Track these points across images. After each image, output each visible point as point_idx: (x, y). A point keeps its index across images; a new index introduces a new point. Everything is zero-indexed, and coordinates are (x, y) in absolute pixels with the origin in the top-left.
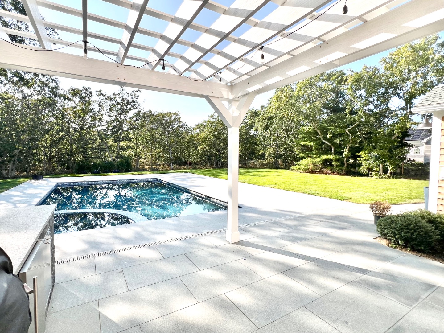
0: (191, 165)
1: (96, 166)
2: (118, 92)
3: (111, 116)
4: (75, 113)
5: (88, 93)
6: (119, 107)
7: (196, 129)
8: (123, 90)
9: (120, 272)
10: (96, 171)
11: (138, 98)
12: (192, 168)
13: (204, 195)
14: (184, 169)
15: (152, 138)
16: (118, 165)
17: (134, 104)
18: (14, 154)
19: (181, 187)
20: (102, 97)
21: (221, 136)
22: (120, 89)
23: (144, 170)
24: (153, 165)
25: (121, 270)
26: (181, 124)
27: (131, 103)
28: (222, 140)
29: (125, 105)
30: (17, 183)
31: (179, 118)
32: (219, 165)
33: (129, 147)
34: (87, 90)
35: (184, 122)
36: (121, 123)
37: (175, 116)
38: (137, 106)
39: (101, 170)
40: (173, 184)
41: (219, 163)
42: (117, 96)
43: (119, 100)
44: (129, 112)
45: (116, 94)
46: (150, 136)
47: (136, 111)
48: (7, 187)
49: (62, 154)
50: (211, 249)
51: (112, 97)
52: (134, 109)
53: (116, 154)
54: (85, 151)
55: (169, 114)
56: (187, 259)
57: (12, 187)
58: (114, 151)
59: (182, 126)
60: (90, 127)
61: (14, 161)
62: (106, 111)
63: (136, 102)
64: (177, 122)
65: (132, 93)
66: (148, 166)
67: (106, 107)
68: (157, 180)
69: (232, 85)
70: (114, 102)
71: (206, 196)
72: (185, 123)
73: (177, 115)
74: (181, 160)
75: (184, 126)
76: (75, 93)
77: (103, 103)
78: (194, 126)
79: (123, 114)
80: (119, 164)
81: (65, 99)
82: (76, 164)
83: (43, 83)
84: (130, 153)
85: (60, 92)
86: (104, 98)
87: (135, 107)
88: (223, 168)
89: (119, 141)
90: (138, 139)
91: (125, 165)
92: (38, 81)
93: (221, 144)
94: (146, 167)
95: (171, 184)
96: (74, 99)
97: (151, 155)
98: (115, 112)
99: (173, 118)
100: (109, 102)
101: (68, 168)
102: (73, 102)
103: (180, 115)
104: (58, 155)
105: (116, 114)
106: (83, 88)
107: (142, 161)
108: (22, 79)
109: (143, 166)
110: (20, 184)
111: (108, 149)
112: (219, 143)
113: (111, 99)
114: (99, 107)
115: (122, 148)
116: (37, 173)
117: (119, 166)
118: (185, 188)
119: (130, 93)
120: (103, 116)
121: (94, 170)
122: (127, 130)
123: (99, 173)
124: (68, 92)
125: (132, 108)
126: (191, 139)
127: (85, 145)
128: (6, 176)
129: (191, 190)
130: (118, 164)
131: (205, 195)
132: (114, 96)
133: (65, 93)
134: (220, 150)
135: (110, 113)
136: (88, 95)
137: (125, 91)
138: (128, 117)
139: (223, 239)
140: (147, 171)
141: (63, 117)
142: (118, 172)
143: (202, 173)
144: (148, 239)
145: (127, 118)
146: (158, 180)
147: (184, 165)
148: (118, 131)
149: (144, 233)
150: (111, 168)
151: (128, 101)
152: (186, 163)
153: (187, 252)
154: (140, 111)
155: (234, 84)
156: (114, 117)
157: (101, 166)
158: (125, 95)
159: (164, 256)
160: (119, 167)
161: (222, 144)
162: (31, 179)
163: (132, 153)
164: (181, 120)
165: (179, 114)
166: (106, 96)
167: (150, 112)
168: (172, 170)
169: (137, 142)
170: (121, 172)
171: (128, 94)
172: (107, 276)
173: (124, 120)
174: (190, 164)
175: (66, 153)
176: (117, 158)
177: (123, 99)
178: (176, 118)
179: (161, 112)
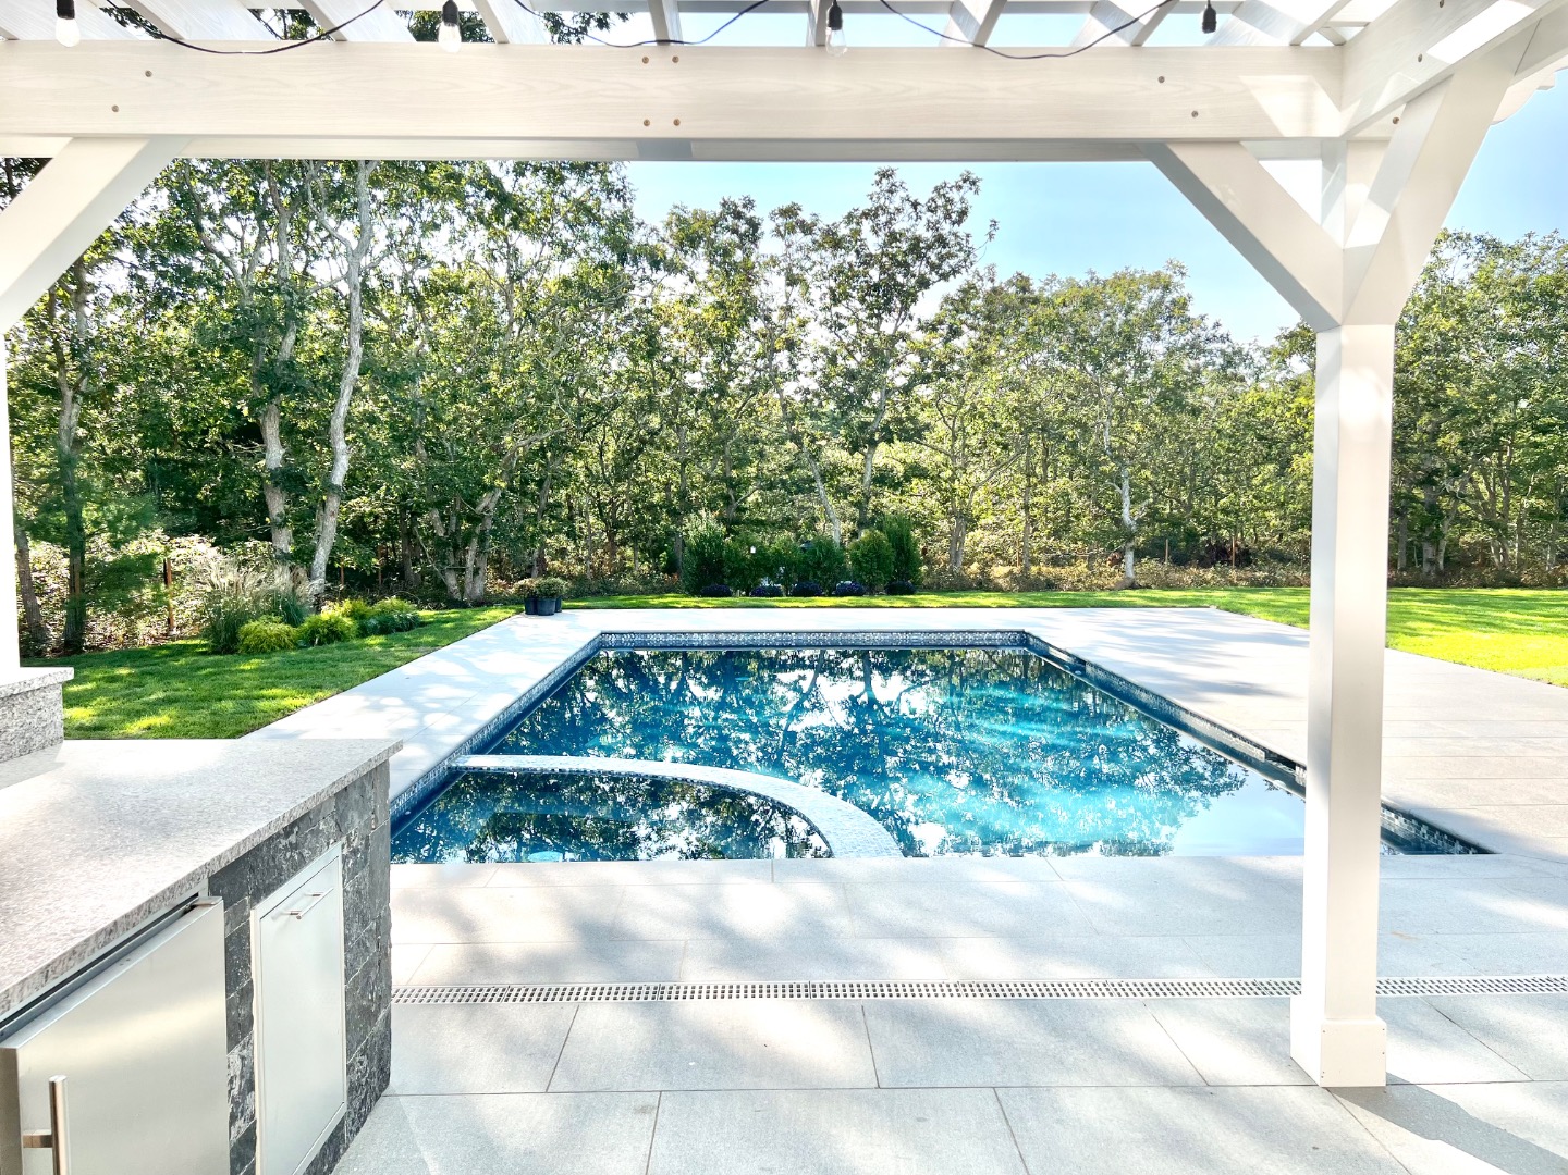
0: (1249, 562)
1: (766, 564)
2: (867, 205)
3: (841, 327)
4: (696, 325)
5: (743, 228)
6: (875, 274)
7: (1283, 356)
8: (891, 192)
9: (643, 1110)
10: (765, 583)
11: (959, 222)
12: (1247, 580)
13: (1257, 746)
14: (1201, 584)
15: (1028, 416)
16: (855, 560)
17: (944, 252)
18: (480, 508)
19: (1137, 687)
20: (799, 238)
21: (1451, 390)
22: (877, 189)
23: (984, 585)
24: (1034, 561)
25: (652, 1099)
26: (1189, 336)
27: (929, 248)
28: (1454, 413)
29: (900, 265)
30: (469, 627)
31: (1182, 305)
32: (1426, 568)
33: (915, 471)
34: (739, 213)
35: (1209, 323)
36: (881, 355)
37: (1156, 294)
38: (953, 262)
39: (786, 581)
40: (1102, 669)
41: (1429, 551)
42: (867, 225)
43: (873, 243)
44: (920, 294)
45: (859, 213)
46: (1015, 412)
47: (953, 287)
48: (431, 639)
49: (651, 508)
50: (1168, 1095)
51: (843, 231)
52: (944, 277)
53: (857, 505)
54: (731, 493)
55: (1126, 285)
56: (1000, 1126)
57: (446, 641)
58: (843, 492)
59: (1195, 348)
60: (754, 388)
61: (482, 540)
62: (818, 304)
63: (951, 240)
64: (1167, 327)
65: (933, 200)
66: (1010, 563)
67: (818, 284)
68: (1023, 639)
69: (1341, 44)
70: (852, 258)
71: (1269, 754)
72: (1217, 325)
73: (1166, 288)
74: (1192, 536)
75: (1210, 346)
76: (690, 234)
77: (807, 264)
78: (1269, 340)
79: (890, 311)
80: (864, 555)
81: (655, 264)
82: (690, 551)
83: (580, 206)
84: (917, 499)
85: (637, 237)
86: (808, 239)
87: (946, 267)
88: (1459, 586)
89: (873, 444)
90: (963, 429)
91: (887, 557)
92: (559, 201)
93: (1447, 439)
94: (999, 571)
95: (1089, 669)
96: (689, 261)
97: (1026, 507)
98: (856, 304)
99: (1142, 305)
100: (830, 260)
101: (671, 568)
102: (682, 278)
103: (1187, 287)
104: (637, 510)
105: (863, 315)
106: (724, 205)
107: (977, 538)
108: (504, 200)
109: (987, 564)
110: (477, 629)
111: (824, 481)
112: (1434, 436)
113: (837, 244)
114: (788, 285)
115: (883, 479)
116: (538, 586)
117: (860, 563)
118: (1157, 696)
119: (923, 200)
120: (809, 327)
121: (755, 578)
122: (907, 390)
123: (774, 593)
124: (663, 233)
125: (934, 277)
126: (1252, 412)
127: (734, 467)
128: (457, 596)
129: (1186, 711)
130: (859, 553)
131: (1264, 749)
132: (854, 226)
133: (653, 241)
134: (1437, 472)
135: (835, 310)
136: (741, 236)
137: (901, 193)
138: (915, 323)
139: (1274, 1045)
140: (998, 589)
141: (652, 348)
142: (859, 594)
143: (1293, 615)
144: (843, 960)
145: (908, 327)
146: (1028, 641)
147: (1204, 563)
148: (865, 393)
149: (842, 923)
150: (825, 571)
151: (917, 240)
152: (1219, 554)
153: (1015, 1082)
154: (972, 287)
155: (1350, 33)
156: (853, 329)
157: (790, 565)
158: (899, 217)
159: (884, 1072)
160: (861, 569)
161: (1452, 439)
162: (519, 612)
163: (931, 502)
164: (1193, 312)
165: (1176, 279)
166: (816, 230)
167: (1023, 284)
168: (1133, 587)
169: (958, 444)
170: (871, 590)
171: (915, 205)
172: (586, 1114)
173: (893, 339)
174: (1245, 558)
175: (667, 504)
176: (862, 523)
177: (893, 237)
178: (1160, 302)
179: (1082, 278)
